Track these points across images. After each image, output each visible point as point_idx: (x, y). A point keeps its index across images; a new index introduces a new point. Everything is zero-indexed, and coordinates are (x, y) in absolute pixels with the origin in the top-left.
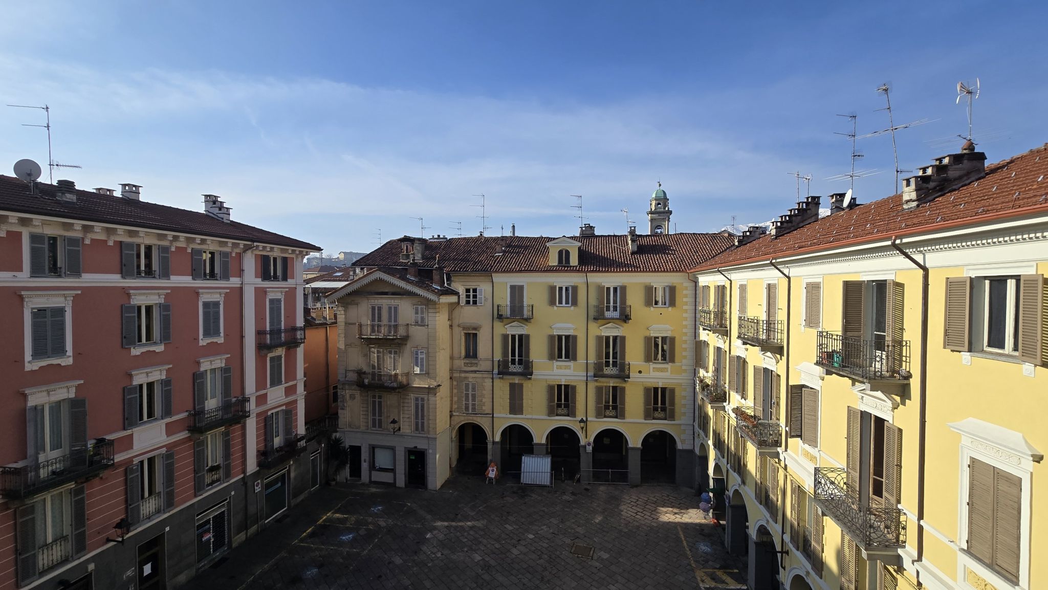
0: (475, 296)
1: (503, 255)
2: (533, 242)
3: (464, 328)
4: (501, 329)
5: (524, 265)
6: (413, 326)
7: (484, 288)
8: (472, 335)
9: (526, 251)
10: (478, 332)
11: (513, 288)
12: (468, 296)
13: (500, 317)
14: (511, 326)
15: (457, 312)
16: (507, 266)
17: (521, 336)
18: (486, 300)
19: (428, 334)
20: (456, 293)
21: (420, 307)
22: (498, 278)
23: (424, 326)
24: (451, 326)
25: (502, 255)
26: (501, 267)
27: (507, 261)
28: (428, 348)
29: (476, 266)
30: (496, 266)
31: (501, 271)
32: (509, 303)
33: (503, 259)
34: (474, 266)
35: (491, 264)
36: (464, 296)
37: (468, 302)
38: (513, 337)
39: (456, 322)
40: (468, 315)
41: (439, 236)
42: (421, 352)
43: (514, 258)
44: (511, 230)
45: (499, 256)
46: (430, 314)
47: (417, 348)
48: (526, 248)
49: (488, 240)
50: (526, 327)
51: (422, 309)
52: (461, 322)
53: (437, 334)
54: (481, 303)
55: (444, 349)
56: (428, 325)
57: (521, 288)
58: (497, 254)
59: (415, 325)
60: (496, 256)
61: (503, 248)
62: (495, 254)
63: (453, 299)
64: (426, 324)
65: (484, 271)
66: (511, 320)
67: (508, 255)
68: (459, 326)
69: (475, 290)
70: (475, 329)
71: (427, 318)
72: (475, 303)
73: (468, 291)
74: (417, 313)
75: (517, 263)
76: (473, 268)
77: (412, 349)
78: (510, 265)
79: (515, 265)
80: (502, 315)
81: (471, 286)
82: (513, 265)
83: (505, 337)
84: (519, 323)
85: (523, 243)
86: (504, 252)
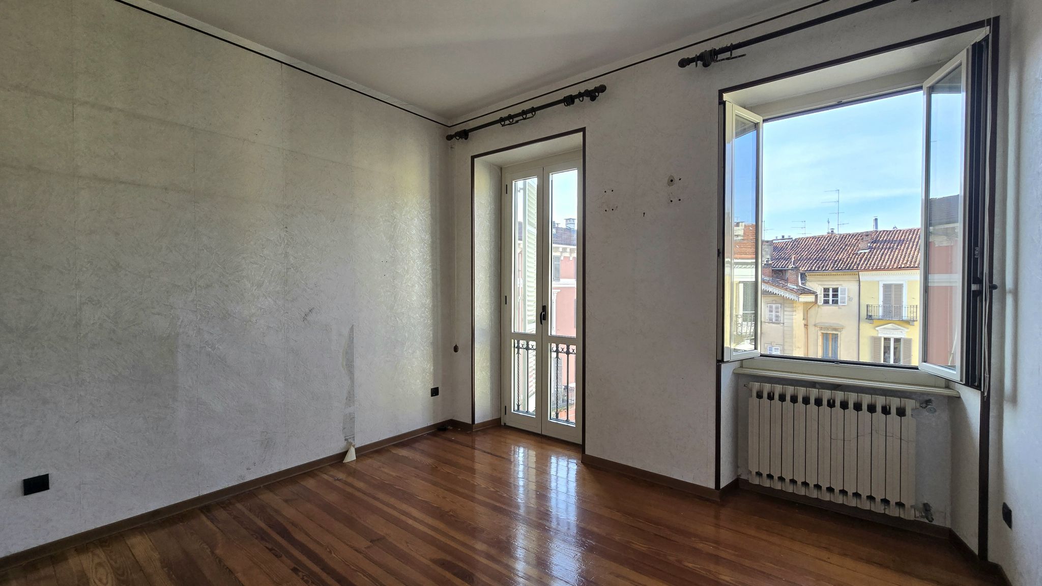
0: (835, 296)
1: (871, 251)
2: (909, 235)
3: (822, 328)
4: (868, 331)
5: (903, 261)
6: (767, 324)
7: (846, 286)
8: (830, 337)
9: (901, 245)
10: (839, 333)
11: (887, 287)
12: (826, 295)
13: (869, 318)
14: (884, 328)
15: (812, 312)
16: (878, 263)
17: (897, 341)
18: (850, 299)
19: (784, 332)
20: (814, 293)
21: (774, 306)
22: (865, 276)
23: (778, 324)
24: (806, 325)
25: (869, 252)
26: (870, 265)
27: (877, 258)
28: (783, 345)
29: (837, 265)
30: (863, 264)
31: (872, 269)
32: (881, 303)
33: (871, 256)
34: (834, 265)
35: (856, 262)
36: (822, 296)
37: (826, 302)
38: (887, 340)
39: (811, 321)
40: (827, 314)
41: (783, 237)
42: (775, 349)
43: (886, 254)
44: (872, 223)
45: (865, 253)
46: (786, 313)
47: (771, 344)
48: (901, 242)
49: (843, 237)
50: (906, 330)
51: (777, 308)
52: (817, 321)
53: (794, 332)
54: (844, 303)
55: (799, 348)
56: (784, 323)
57: (899, 287)
58: (861, 251)
59: (769, 323)
60: (861, 253)
61: (869, 245)
62: (858, 251)
63: (811, 298)
64: (782, 322)
65: (849, 269)
66: (882, 322)
67: (876, 252)
68: (815, 325)
69: (835, 290)
70: (836, 329)
71: (782, 317)
72: (835, 302)
73: (826, 290)
74: (771, 311)
75: (892, 259)
76: (833, 267)
77: (766, 345)
78: (883, 263)
79: (891, 262)
80: (871, 316)
81: (831, 285)
82: (887, 262)
83: (876, 340)
84: (894, 325)
85: (894, 237)
86: (870, 248)
